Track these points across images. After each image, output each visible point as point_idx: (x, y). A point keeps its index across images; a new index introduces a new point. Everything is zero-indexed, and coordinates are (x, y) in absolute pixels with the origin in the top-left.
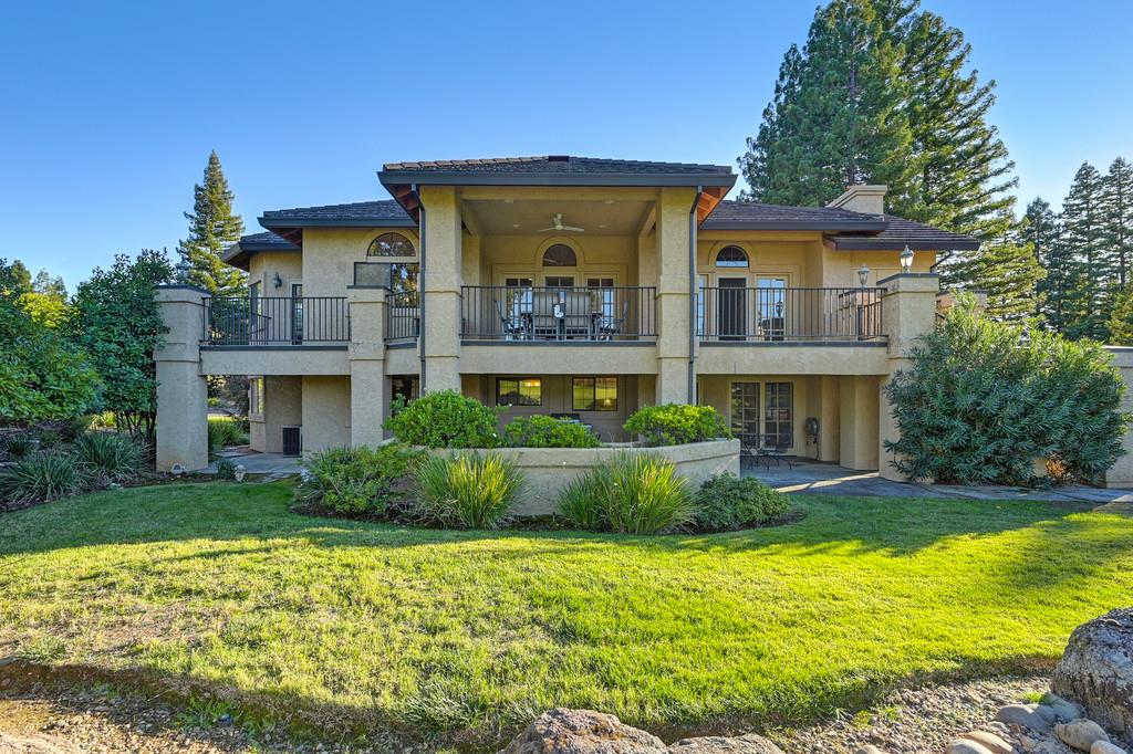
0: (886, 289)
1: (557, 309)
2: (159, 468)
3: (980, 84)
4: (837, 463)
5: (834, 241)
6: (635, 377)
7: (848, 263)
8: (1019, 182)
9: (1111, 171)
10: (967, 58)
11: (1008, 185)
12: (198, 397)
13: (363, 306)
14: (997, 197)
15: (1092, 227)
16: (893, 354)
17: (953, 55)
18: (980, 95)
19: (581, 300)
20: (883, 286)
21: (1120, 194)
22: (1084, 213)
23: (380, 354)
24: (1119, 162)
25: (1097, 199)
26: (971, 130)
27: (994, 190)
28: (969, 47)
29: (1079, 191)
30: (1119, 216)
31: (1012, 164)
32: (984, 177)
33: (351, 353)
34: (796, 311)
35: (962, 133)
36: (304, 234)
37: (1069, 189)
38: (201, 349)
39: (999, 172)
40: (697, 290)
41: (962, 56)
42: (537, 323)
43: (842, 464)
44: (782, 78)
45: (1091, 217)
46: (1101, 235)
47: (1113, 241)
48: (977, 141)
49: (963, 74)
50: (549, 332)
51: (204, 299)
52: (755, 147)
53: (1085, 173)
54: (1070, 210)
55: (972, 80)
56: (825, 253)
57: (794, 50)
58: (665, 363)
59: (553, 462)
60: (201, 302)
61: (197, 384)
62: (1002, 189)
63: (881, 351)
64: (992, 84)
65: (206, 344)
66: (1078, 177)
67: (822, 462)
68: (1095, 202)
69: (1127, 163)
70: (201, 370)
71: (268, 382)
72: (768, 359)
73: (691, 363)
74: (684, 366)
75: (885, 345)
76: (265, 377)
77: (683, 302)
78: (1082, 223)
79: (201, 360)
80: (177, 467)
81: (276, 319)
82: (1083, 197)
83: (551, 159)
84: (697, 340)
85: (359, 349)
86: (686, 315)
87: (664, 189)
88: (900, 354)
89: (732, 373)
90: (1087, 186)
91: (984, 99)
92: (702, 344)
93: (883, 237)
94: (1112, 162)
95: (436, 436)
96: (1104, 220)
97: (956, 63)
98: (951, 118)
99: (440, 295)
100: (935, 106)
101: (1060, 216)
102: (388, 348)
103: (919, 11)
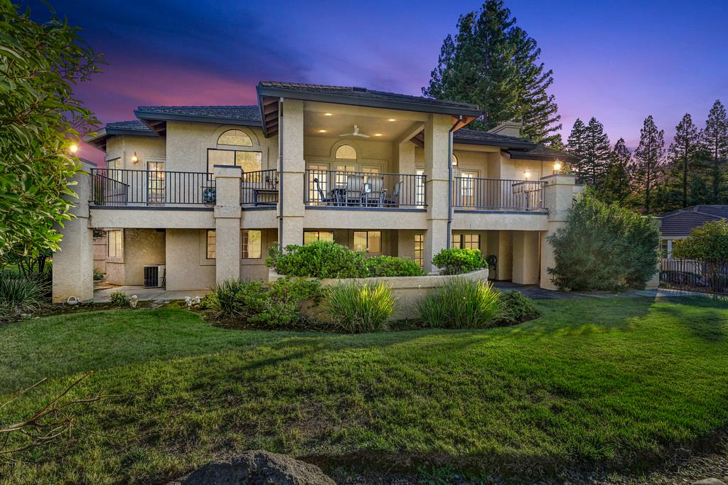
0: (547, 182)
1: (367, 187)
2: (55, 301)
3: (545, 70)
4: (510, 281)
5: (509, 153)
6: (396, 231)
7: (513, 167)
8: (563, 126)
9: (590, 124)
10: (538, 56)
11: (557, 128)
12: (87, 244)
13: (225, 180)
14: (551, 134)
15: (581, 153)
16: (551, 219)
17: (531, 53)
18: (545, 77)
19: (378, 182)
20: (545, 180)
21: (593, 136)
22: (578, 145)
23: (239, 214)
24: (593, 120)
25: (583, 138)
26: (540, 96)
27: (550, 130)
28: (539, 50)
29: (576, 134)
30: (593, 148)
31: (559, 117)
32: (547, 123)
33: (217, 213)
34: (482, 193)
35: (535, 97)
36: (168, 125)
37: (571, 132)
38: (91, 207)
39: (553, 120)
40: (453, 179)
41: (536, 55)
42: (348, 196)
43: (514, 281)
44: (443, 55)
45: (580, 147)
46: (585, 158)
47: (590, 161)
48: (543, 102)
49: (537, 63)
50: (374, 202)
51: (92, 169)
52: (426, 93)
53: (578, 124)
54: (571, 143)
55: (541, 69)
56: (502, 160)
57: (449, 38)
58: (434, 223)
59: (403, 286)
60: (90, 172)
61: (87, 234)
62: (554, 130)
63: (545, 217)
64: (551, 72)
65: (92, 204)
66: (575, 125)
67: (498, 281)
68: (582, 140)
69: (597, 121)
70: (90, 224)
71: (127, 233)
72: (488, 220)
73: (449, 222)
74: (445, 224)
75: (547, 214)
76: (124, 229)
77: (445, 185)
78: (576, 150)
79: (90, 216)
80: (73, 299)
81: (135, 186)
82: (578, 137)
83: (355, 89)
84: (453, 209)
85: (223, 210)
86: (446, 194)
87: (434, 115)
88: (556, 219)
89: (469, 229)
90: (579, 131)
91: (548, 79)
92: (456, 212)
93: (531, 153)
94: (590, 119)
95: (325, 271)
96: (586, 150)
97: (533, 58)
98: (529, 88)
99: (293, 175)
100: (524, 80)
101: (566, 146)
102: (243, 209)
103: (514, 25)
